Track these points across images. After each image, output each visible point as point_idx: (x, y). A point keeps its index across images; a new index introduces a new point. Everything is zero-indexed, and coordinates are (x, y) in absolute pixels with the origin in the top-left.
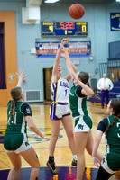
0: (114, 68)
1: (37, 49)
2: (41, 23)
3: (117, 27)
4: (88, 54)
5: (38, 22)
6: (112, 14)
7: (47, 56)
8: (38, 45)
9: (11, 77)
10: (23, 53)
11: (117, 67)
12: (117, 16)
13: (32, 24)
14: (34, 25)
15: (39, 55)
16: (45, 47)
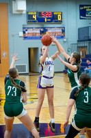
0: (82, 47)
1: (24, 33)
2: (27, 12)
3: (85, 16)
4: (63, 37)
5: (25, 12)
6: (81, 6)
7: (32, 38)
8: (25, 30)
9: (4, 54)
10: (13, 36)
11: (85, 47)
12: (85, 7)
13: (20, 13)
14: (21, 14)
15: (25, 38)
16: (30, 31)
